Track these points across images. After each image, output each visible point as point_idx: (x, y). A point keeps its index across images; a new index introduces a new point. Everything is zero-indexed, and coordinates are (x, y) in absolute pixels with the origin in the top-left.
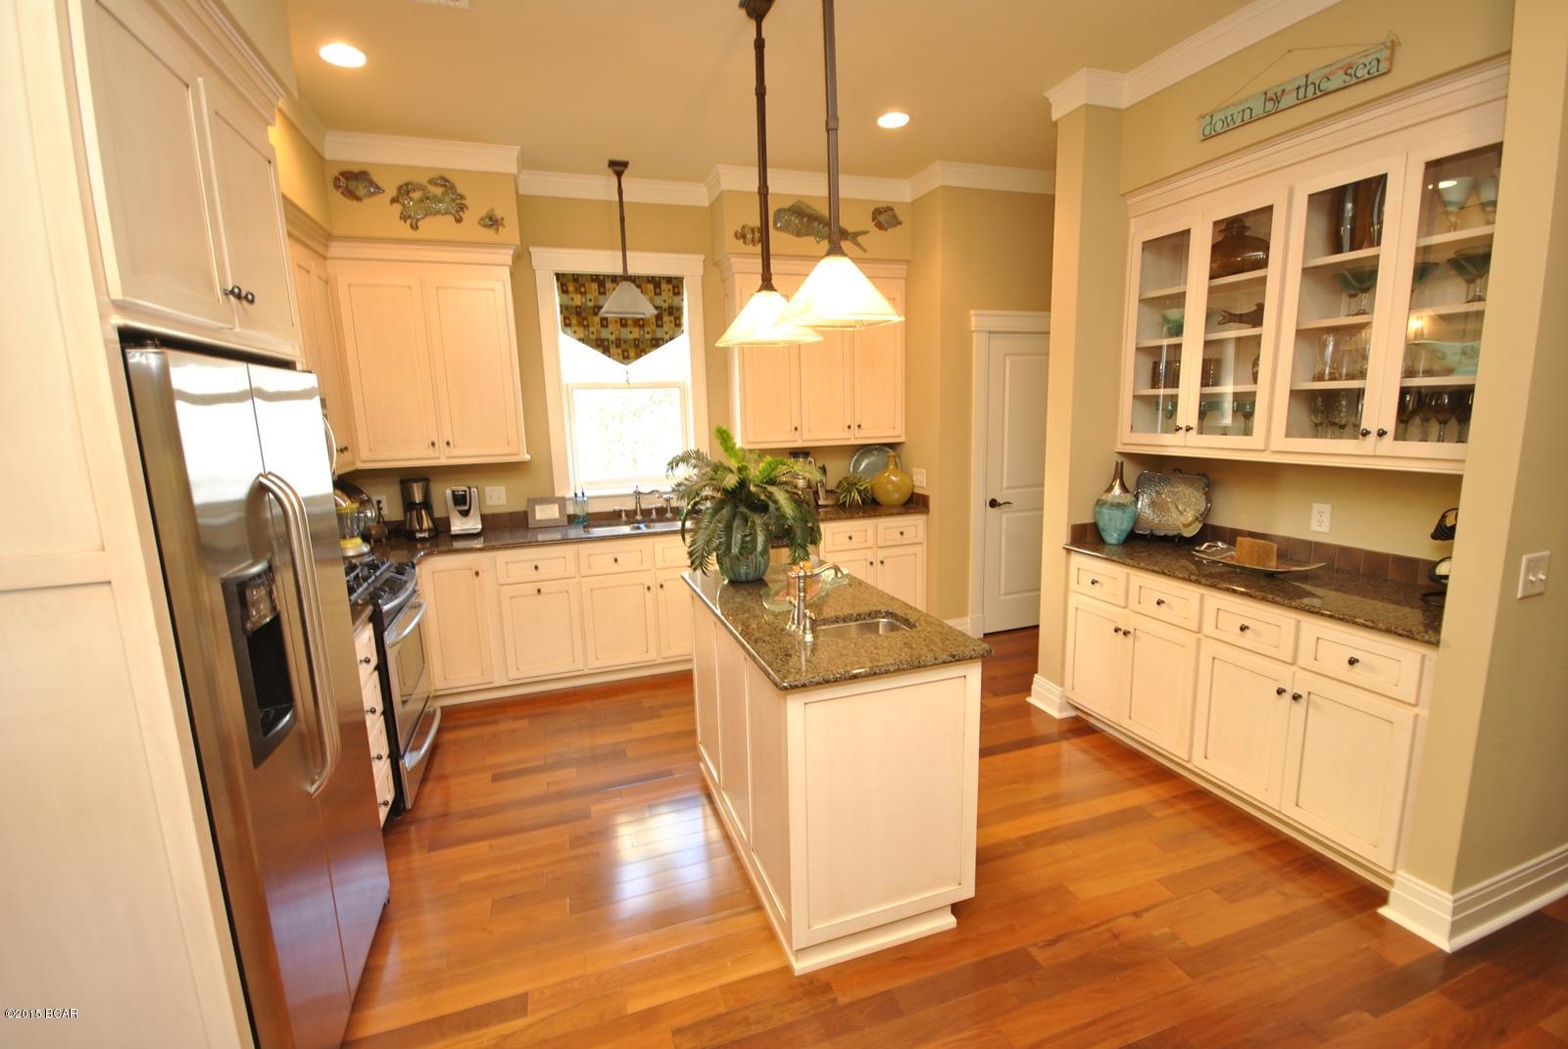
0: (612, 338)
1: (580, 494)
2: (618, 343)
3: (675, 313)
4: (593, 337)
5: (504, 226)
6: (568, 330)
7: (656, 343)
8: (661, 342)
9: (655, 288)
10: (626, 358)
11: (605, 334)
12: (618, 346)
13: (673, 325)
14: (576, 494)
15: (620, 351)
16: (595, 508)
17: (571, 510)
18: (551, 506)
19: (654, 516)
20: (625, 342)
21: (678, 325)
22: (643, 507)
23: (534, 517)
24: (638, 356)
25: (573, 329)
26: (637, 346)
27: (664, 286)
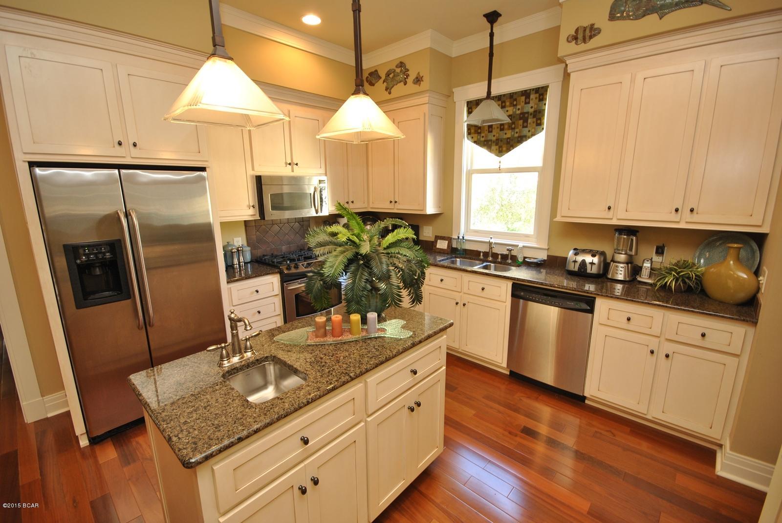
0: (494, 139)
1: (461, 237)
2: (498, 142)
3: (538, 116)
4: (482, 139)
5: (423, 81)
6: (469, 137)
7: (521, 139)
8: (524, 139)
9: (526, 99)
10: (500, 152)
11: (491, 137)
12: (497, 144)
13: (535, 124)
14: (458, 237)
15: (497, 147)
16: (468, 246)
17: (454, 246)
18: (444, 241)
19: (499, 260)
20: (501, 141)
21: (539, 123)
22: (493, 251)
23: (436, 246)
24: (508, 150)
25: (472, 135)
26: (508, 143)
27: (533, 96)
